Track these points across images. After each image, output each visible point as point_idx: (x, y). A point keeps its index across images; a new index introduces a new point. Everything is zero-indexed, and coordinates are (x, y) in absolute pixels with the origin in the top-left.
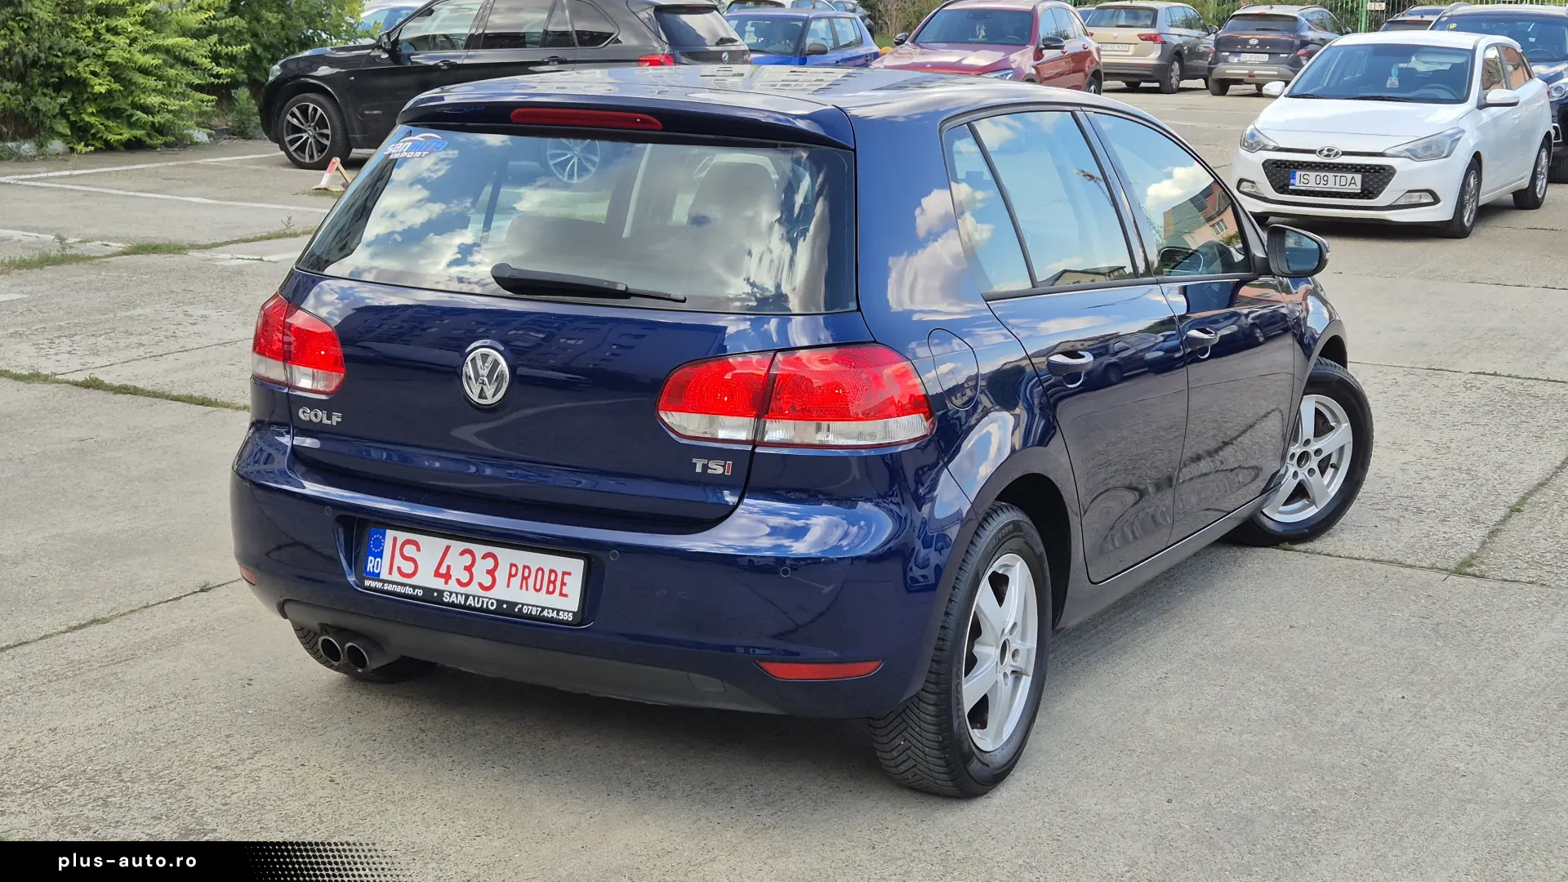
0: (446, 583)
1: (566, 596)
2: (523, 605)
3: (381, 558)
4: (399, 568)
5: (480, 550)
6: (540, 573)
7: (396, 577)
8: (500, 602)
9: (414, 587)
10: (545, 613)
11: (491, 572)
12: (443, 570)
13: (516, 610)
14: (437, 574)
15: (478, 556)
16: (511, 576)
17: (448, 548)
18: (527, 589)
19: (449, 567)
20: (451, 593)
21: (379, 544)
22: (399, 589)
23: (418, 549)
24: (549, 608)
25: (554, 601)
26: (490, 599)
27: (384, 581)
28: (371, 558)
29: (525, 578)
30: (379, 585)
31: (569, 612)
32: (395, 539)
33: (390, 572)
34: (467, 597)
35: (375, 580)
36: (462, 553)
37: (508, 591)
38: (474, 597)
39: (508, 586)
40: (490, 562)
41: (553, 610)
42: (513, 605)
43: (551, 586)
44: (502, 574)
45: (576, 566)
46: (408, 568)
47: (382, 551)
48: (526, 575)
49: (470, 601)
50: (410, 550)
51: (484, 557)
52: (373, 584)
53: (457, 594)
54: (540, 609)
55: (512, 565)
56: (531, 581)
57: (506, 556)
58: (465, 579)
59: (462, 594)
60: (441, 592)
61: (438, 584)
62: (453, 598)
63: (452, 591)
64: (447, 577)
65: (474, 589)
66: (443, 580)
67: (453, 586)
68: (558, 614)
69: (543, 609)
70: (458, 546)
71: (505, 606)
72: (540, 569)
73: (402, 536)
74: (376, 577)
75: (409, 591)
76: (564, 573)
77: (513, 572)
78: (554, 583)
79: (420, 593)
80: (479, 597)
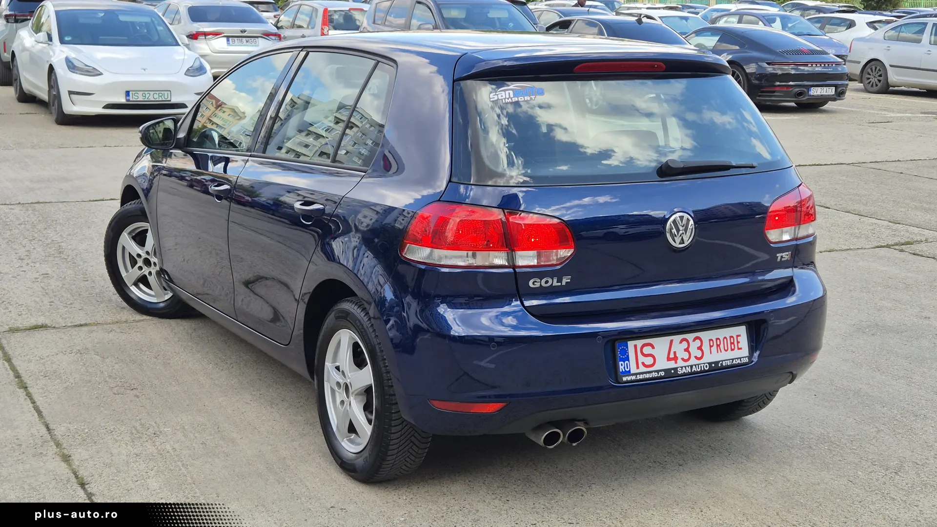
0: (676, 363)
1: (741, 349)
2: (722, 361)
3: (629, 361)
4: (643, 364)
5: (690, 336)
6: (725, 340)
7: (642, 369)
8: (710, 364)
9: (658, 371)
10: (734, 362)
11: (700, 348)
12: (672, 356)
13: (720, 365)
14: (669, 359)
15: (691, 341)
16: (711, 346)
17: (672, 341)
18: (721, 352)
19: (675, 353)
20: (682, 367)
21: (625, 352)
22: (647, 376)
23: (653, 347)
24: (735, 359)
25: (736, 354)
26: (704, 364)
27: (636, 374)
28: (620, 363)
29: (718, 346)
30: (633, 378)
31: (745, 357)
32: (635, 346)
33: (638, 367)
34: (691, 366)
35: (628, 376)
36: (681, 342)
37: (712, 356)
38: (695, 365)
39: (711, 353)
40: (698, 342)
41: (738, 359)
42: (716, 363)
43: (733, 345)
44: (706, 347)
45: (742, 331)
46: (648, 361)
47: (628, 356)
48: (718, 343)
49: (694, 369)
50: (647, 350)
51: (694, 340)
52: (629, 378)
53: (685, 367)
54: (731, 361)
55: (711, 340)
56: (722, 346)
57: (705, 335)
58: (686, 357)
59: (688, 366)
60: (676, 369)
61: (671, 365)
62: (684, 370)
63: (682, 366)
64: (675, 359)
65: (693, 361)
66: (673, 362)
67: (680, 363)
68: (741, 361)
69: (733, 360)
70: (677, 338)
71: (713, 365)
72: (725, 338)
73: (640, 343)
74: (628, 373)
75: (655, 375)
76: (738, 336)
77: (712, 344)
78: (733, 344)
79: (662, 374)
80: (698, 365)
